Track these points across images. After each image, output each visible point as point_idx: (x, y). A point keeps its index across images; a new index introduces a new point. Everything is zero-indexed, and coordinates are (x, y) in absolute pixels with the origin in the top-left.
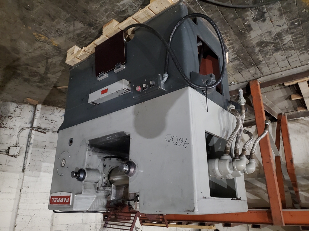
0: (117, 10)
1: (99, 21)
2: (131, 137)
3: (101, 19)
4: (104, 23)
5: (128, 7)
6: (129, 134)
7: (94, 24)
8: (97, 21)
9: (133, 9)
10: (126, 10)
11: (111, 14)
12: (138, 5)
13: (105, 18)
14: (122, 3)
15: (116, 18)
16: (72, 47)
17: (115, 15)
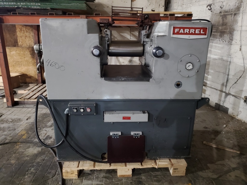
0: (108, 181)
1: (129, 182)
2: (99, 75)
3: (127, 182)
4: (128, 178)
5: (100, 179)
6: (101, 78)
7: (136, 182)
8: (131, 183)
9: (98, 176)
10: (103, 178)
11: (116, 181)
12: (92, 176)
13: (124, 180)
14: (100, 183)
15: (116, 176)
16: (177, 176)
17: (115, 178)
